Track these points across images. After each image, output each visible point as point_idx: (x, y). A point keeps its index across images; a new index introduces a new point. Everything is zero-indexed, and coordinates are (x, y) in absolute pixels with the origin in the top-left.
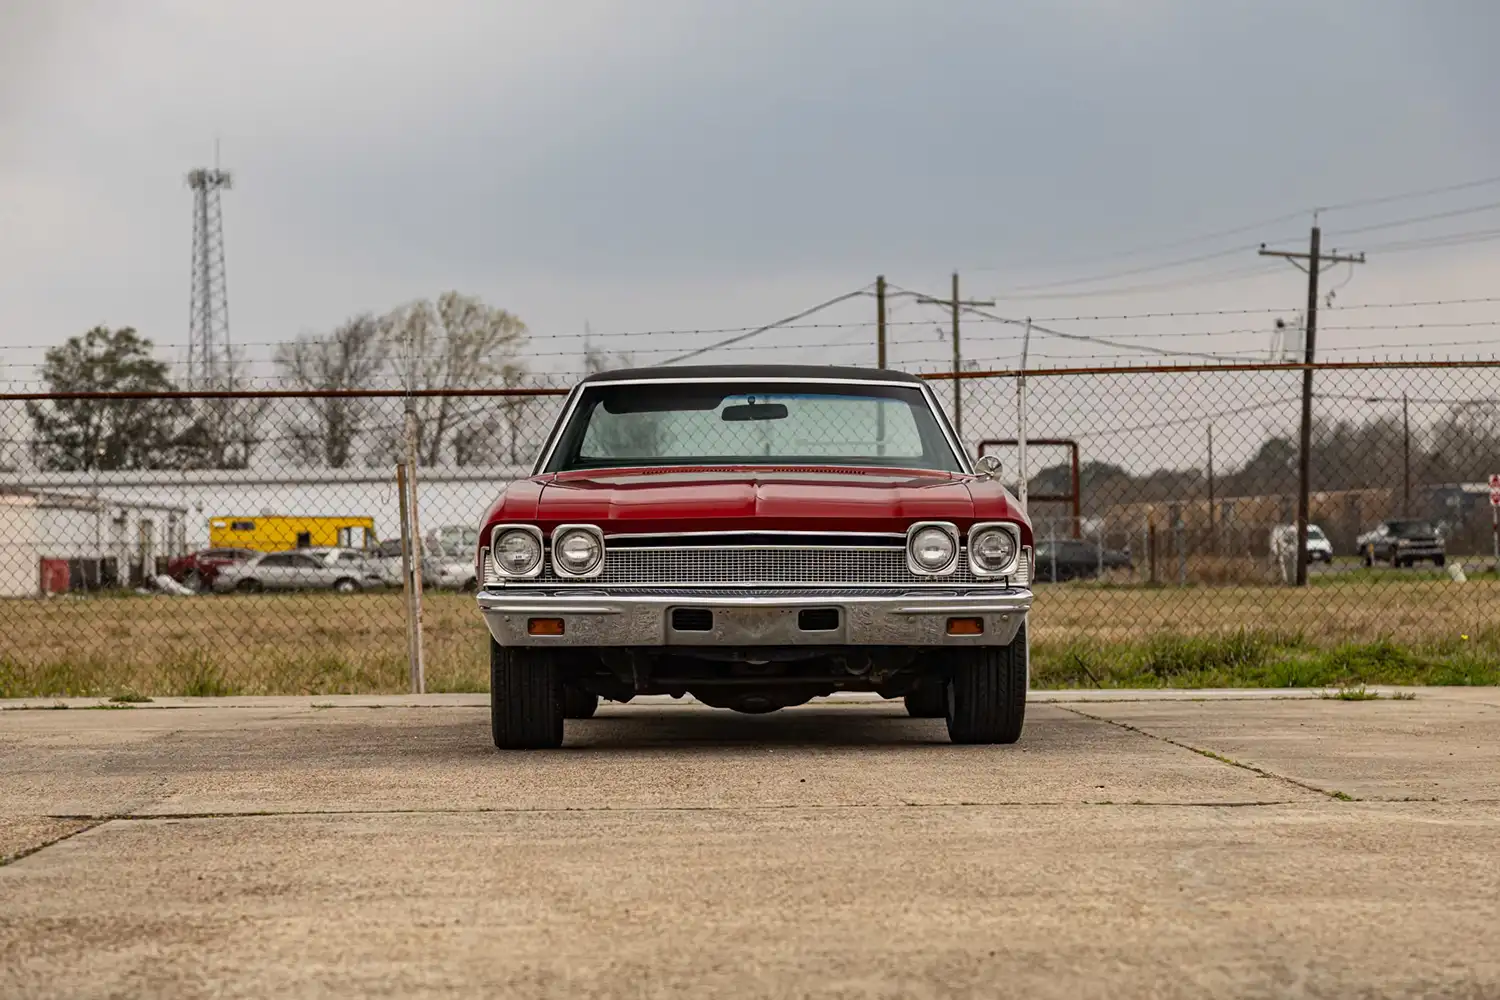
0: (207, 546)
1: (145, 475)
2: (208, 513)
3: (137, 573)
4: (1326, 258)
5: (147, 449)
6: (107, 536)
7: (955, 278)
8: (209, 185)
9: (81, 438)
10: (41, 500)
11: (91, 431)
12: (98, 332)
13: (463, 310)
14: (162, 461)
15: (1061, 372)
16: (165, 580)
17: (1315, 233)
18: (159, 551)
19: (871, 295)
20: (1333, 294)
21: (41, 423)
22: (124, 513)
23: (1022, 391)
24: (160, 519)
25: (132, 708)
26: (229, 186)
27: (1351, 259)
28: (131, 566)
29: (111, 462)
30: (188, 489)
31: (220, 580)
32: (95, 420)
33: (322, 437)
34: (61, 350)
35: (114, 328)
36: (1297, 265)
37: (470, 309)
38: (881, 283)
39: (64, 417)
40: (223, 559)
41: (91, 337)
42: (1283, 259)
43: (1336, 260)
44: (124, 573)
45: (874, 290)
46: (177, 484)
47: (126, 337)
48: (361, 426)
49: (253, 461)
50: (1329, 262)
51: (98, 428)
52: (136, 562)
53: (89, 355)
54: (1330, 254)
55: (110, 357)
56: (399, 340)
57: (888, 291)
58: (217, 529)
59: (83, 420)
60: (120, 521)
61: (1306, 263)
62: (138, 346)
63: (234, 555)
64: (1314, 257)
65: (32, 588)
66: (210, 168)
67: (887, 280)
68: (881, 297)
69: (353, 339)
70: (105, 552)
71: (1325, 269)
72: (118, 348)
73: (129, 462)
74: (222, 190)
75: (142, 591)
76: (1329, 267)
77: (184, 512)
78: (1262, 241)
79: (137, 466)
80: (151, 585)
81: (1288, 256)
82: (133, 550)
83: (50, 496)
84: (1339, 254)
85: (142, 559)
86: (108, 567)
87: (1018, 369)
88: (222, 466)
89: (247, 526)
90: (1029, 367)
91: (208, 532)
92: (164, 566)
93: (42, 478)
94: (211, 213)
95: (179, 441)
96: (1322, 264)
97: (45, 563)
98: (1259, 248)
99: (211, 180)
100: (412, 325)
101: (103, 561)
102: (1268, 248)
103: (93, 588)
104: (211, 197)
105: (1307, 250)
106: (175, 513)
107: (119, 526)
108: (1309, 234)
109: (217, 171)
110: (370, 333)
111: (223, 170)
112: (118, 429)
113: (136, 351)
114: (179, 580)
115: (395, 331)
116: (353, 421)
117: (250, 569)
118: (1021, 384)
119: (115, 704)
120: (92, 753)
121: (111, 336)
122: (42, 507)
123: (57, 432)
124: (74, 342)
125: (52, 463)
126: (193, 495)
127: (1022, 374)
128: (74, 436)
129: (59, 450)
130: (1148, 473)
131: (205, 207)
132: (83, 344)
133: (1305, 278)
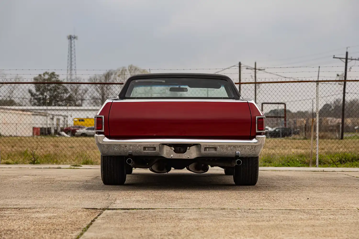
0: (73, 125)
1: (57, 108)
2: (73, 117)
3: (56, 131)
4: (350, 59)
5: (58, 101)
6: (49, 122)
7: (255, 63)
8: (72, 39)
9: (42, 98)
10: (33, 113)
11: (44, 97)
12: (46, 73)
13: (134, 69)
14: (61, 104)
15: (328, 81)
16: (63, 133)
17: (347, 53)
18: (61, 126)
19: (237, 66)
20: (351, 68)
21: (32, 94)
22: (53, 117)
23: (318, 86)
24: (62, 118)
25: (79, 168)
26: (77, 39)
27: (355, 59)
28: (55, 130)
29: (50, 104)
30: (69, 111)
31: (76, 133)
32: (45, 94)
33: (100, 99)
34: (37, 77)
35: (50, 72)
36: (342, 61)
37: (136, 69)
38: (240, 64)
39: (38, 93)
40: (77, 128)
41: (44, 74)
42: (339, 59)
43: (352, 59)
44: (53, 131)
45: (238, 65)
46: (65, 110)
47: (53, 74)
48: (109, 97)
49: (83, 105)
50: (350, 60)
51: (46, 96)
52: (56, 129)
53: (44, 78)
54: (351, 58)
55: (48, 79)
56: (119, 76)
57: (242, 66)
58: (76, 121)
59: (42, 94)
60: (52, 119)
61: (345, 60)
62: (56, 76)
63: (80, 127)
64: (347, 59)
65: (31, 134)
66: (72, 34)
67: (241, 63)
68: (240, 67)
69: (108, 76)
70: (49, 126)
71: (349, 62)
72: (51, 77)
73: (53, 104)
74: (75, 40)
75: (57, 136)
76: (350, 61)
77: (67, 117)
78: (334, 55)
79: (55, 105)
80: (60, 134)
81: (340, 58)
82: (55, 126)
83: (35, 112)
84: (353, 58)
85: (57, 128)
86: (49, 130)
87: (317, 80)
88: (76, 105)
89: (83, 120)
90: (319, 80)
91: (73, 122)
92: (62, 130)
93: (33, 108)
94: (73, 45)
95: (65, 100)
96: (348, 61)
97: (34, 128)
98: (333, 56)
99: (73, 38)
100: (122, 72)
101: (48, 128)
102: (335, 56)
103: (46, 135)
104: (72, 42)
105: (345, 57)
106: (65, 117)
107: (52, 120)
108: (345, 53)
109: (74, 35)
110: (112, 74)
111: (76, 35)
112: (50, 96)
113: (55, 78)
114: (67, 133)
115: (118, 74)
116: (107, 96)
117: (84, 131)
118: (318, 84)
119: (73, 167)
120: (78, 183)
121: (49, 74)
122: (33, 115)
123: (36, 97)
124: (40, 75)
125: (35, 104)
126: (70, 113)
127: (318, 82)
128: (40, 98)
129: (36, 101)
130: (296, 112)
131: (71, 44)
132: (42, 76)
133: (344, 64)
